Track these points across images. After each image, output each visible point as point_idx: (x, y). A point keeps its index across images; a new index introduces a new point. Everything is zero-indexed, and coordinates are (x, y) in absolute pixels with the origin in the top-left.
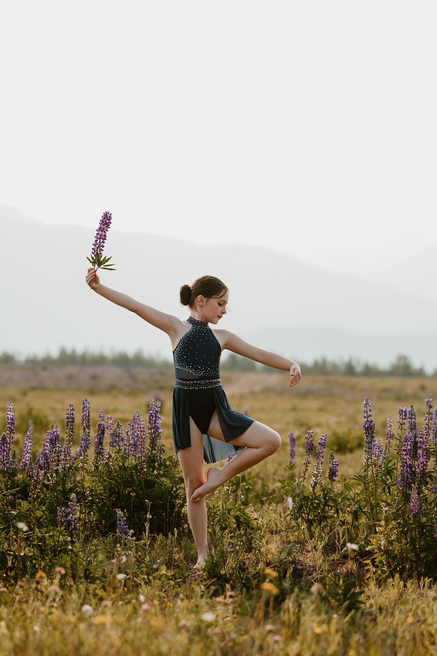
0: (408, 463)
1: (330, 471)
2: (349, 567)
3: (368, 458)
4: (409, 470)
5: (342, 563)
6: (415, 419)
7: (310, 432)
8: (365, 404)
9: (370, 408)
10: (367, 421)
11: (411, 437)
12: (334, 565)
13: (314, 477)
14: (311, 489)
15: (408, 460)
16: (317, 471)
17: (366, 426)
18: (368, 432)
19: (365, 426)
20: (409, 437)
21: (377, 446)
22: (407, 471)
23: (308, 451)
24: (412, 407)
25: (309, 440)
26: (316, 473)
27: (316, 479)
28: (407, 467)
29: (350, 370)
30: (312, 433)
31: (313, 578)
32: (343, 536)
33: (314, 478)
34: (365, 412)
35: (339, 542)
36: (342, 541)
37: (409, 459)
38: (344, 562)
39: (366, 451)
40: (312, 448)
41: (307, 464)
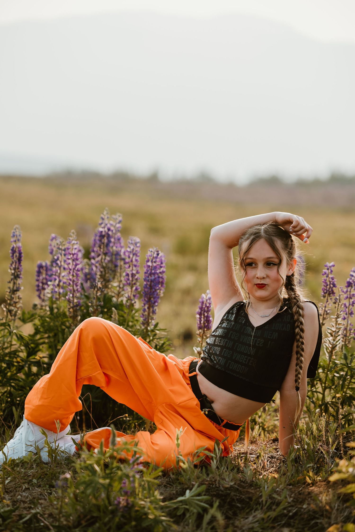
14: (327, 354)
27: (334, 340)
40: (332, 291)
41: (325, 316)
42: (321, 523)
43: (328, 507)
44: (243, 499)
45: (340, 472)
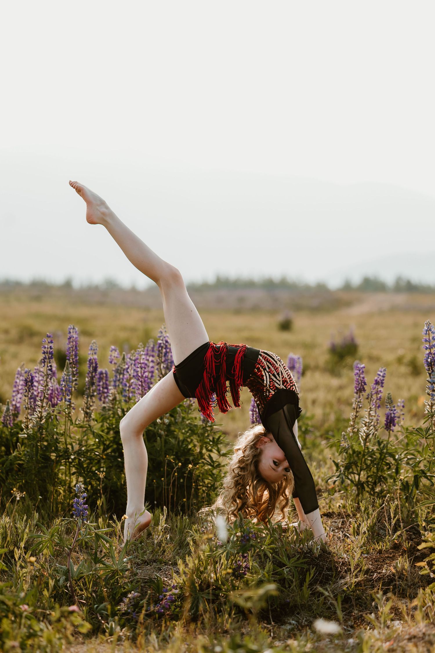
1: (387, 418)
2: (399, 565)
3: (432, 404)
5: (391, 557)
7: (361, 366)
8: (427, 331)
9: (433, 335)
10: (430, 353)
12: (379, 561)
13: (366, 426)
14: (362, 442)
16: (369, 419)
17: (429, 360)
18: (432, 368)
19: (427, 361)
23: (359, 392)
25: (359, 376)
26: (368, 421)
27: (368, 430)
30: (364, 367)
31: (346, 584)
32: (396, 514)
33: (365, 428)
34: (426, 341)
35: (390, 525)
36: (394, 522)
38: (394, 556)
39: (429, 394)
40: (364, 388)
41: (358, 410)
45: (426, 541)
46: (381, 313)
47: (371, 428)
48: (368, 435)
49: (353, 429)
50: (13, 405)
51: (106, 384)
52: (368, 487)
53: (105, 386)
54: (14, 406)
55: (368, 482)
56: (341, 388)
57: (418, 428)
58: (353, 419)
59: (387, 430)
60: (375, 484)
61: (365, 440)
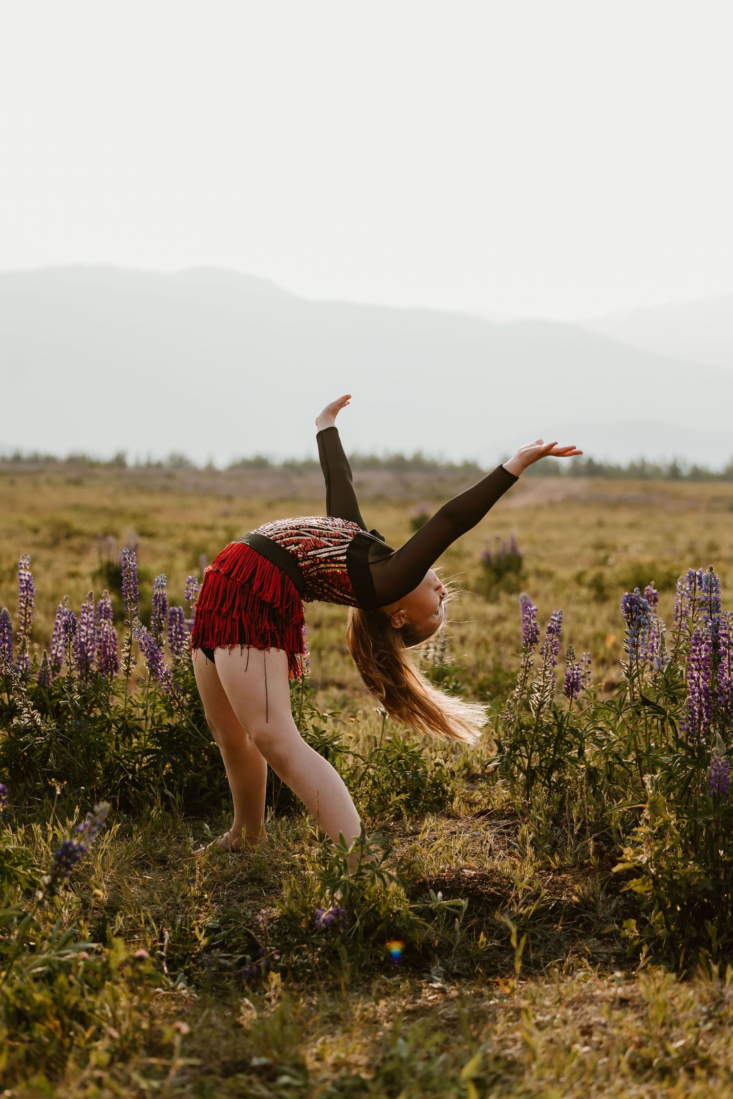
0: (701, 686)
1: (568, 681)
3: (631, 664)
4: (703, 699)
6: (717, 592)
7: (533, 609)
10: (630, 595)
11: (707, 635)
13: (539, 691)
14: (534, 712)
15: (701, 680)
16: (544, 682)
17: (628, 604)
18: (632, 615)
19: (625, 605)
20: (703, 635)
21: (655, 632)
22: (699, 701)
23: (529, 644)
24: (711, 569)
25: (529, 623)
26: (542, 684)
27: (542, 696)
28: (700, 694)
29: (674, 473)
30: (536, 610)
32: (579, 819)
33: (538, 694)
36: (577, 828)
37: (703, 678)
39: (627, 651)
40: (536, 639)
41: (528, 668)
42: (587, 918)
43: (592, 899)
44: (493, 893)
45: (623, 862)
46: (552, 504)
47: (547, 694)
48: (541, 704)
49: (522, 695)
50: (52, 655)
51: (181, 628)
52: (541, 774)
53: (178, 630)
54: (54, 657)
55: (540, 766)
56: (500, 619)
57: (608, 701)
58: (521, 681)
59: (568, 697)
60: (550, 772)
61: (538, 711)
